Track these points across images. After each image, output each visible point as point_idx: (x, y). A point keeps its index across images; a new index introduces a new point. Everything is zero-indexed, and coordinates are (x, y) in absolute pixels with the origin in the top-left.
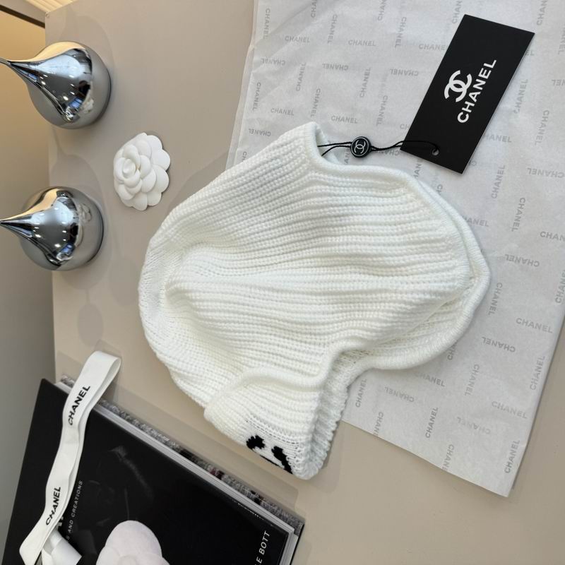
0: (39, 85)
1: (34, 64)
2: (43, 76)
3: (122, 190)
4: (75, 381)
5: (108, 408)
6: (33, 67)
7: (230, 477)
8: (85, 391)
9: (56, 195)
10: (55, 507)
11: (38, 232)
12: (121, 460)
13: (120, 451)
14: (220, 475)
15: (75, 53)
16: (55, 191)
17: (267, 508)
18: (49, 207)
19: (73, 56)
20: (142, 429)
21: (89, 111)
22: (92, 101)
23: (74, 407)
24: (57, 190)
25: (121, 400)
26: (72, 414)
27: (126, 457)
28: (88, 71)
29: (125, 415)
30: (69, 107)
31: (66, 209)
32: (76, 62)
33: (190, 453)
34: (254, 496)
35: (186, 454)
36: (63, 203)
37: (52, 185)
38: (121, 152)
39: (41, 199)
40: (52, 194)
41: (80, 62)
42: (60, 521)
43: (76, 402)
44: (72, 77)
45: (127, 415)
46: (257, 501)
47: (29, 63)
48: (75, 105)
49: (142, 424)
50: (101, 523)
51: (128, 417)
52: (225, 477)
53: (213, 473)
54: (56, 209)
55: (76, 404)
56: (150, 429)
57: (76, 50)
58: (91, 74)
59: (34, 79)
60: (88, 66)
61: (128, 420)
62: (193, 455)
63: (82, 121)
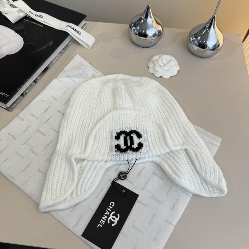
0: (204, 28)
3: (157, 57)
4: (84, 30)
5: (71, 41)
6: (212, 26)
7: (34, 85)
8: (79, 33)
9: (159, 30)
10: (36, 15)
11: (144, 21)
12: (48, 43)
13: (51, 43)
14: (35, 81)
15: (218, 45)
17: (19, 98)
18: (154, 26)
19: (216, 43)
20: (59, 53)
21: (193, 48)
22: (197, 49)
23: (73, 28)
25: (73, 46)
26: (71, 27)
27: (48, 46)
28: (209, 49)
29: (66, 47)
30: (195, 39)
31: (153, 33)
33: (46, 71)
34: (24, 94)
35: (46, 69)
36: (156, 32)
37: (165, 28)
38: (173, 58)
39: (158, 23)
40: (160, 28)
41: (214, 46)
42: (29, 16)
43: (75, 29)
44: (208, 42)
45: (66, 48)
46: (22, 95)
47: (214, 24)
48: (196, 42)
49: (62, 54)
50: (25, 32)
51: (65, 48)
52: (34, 84)
53: (36, 79)
54: (154, 29)
55: (74, 29)
56: (59, 56)
58: (208, 50)
59: (207, 26)
60: (212, 49)
61: (64, 48)
62: (45, 72)
63: (189, 44)
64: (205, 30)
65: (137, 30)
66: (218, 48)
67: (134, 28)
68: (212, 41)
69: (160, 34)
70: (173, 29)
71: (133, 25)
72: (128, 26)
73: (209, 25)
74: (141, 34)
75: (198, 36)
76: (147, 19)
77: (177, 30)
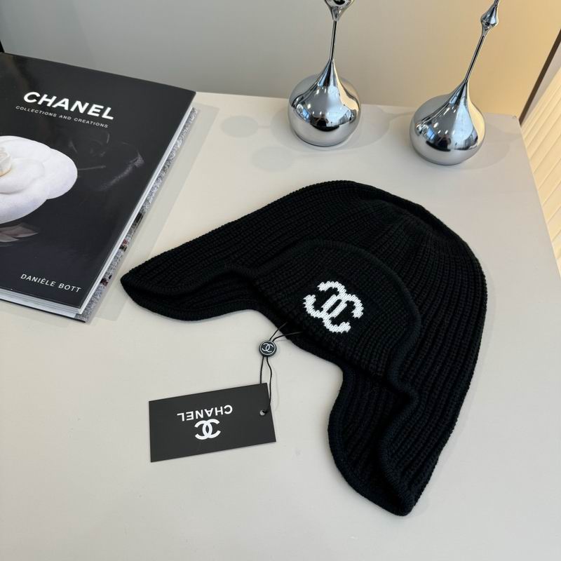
0: (447, 105)
1: (465, 102)
2: (454, 109)
6: (462, 101)
9: (353, 109)
15: (474, 138)
16: (357, 108)
18: (343, 103)
24: (357, 110)
28: (458, 147)
30: (427, 127)
32: (466, 137)
37: (363, 106)
39: (350, 96)
40: (354, 106)
41: (466, 141)
47: (466, 97)
57: (477, 138)
58: (455, 149)
59: (453, 101)
60: (462, 147)
63: (415, 138)
64: (448, 109)
65: (308, 111)
66: (474, 144)
67: (300, 106)
68: (462, 130)
69: (355, 118)
70: (379, 106)
71: (297, 100)
72: (286, 102)
73: (456, 98)
74: (315, 118)
75: (433, 122)
76: (327, 89)
77: (386, 109)
